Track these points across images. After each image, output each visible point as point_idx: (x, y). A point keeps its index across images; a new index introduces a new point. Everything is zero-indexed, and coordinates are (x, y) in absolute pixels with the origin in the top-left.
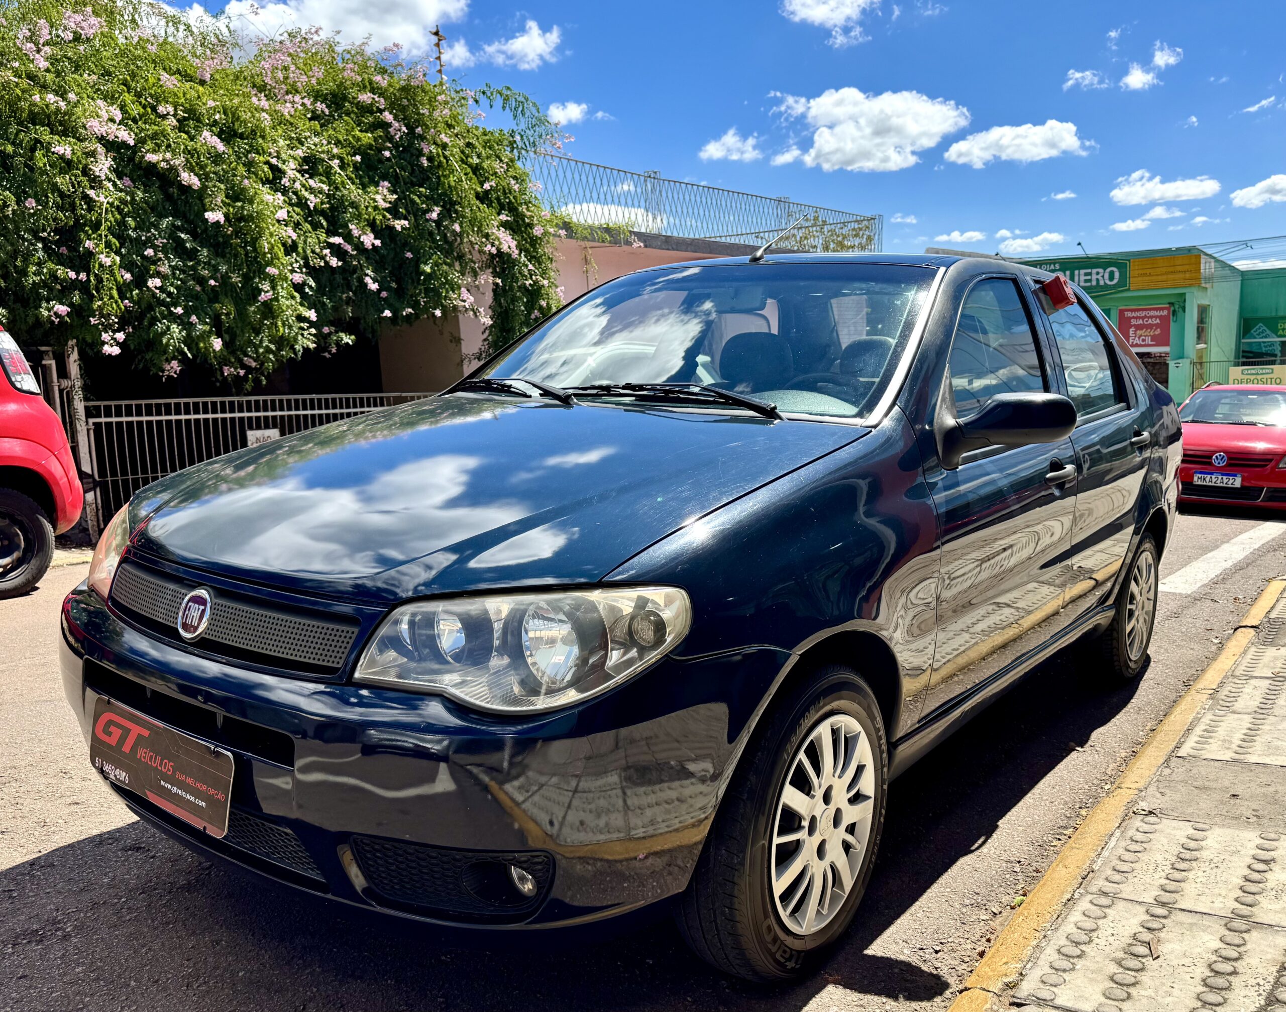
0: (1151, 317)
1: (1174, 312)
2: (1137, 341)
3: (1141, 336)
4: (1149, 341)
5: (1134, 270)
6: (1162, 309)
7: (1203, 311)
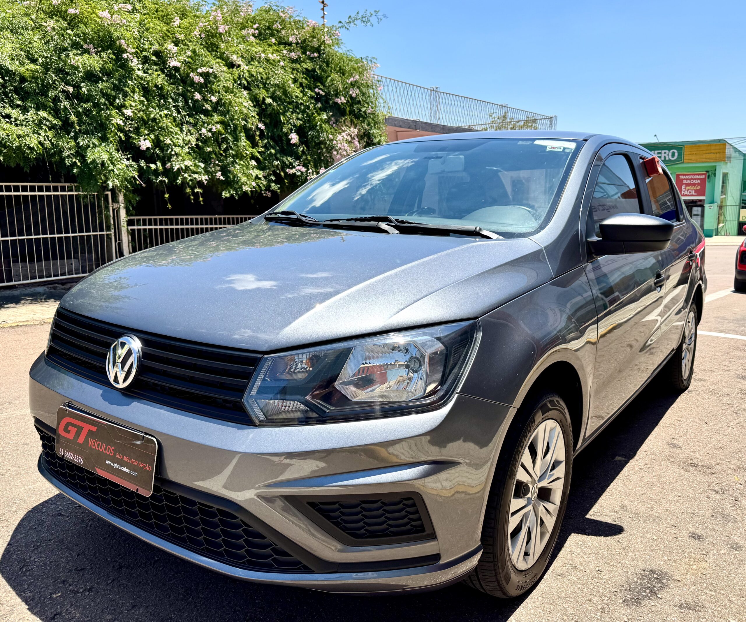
0: (695, 179)
1: (709, 176)
2: (686, 193)
3: (689, 190)
4: (693, 193)
5: (686, 151)
6: (702, 174)
7: (725, 175)
